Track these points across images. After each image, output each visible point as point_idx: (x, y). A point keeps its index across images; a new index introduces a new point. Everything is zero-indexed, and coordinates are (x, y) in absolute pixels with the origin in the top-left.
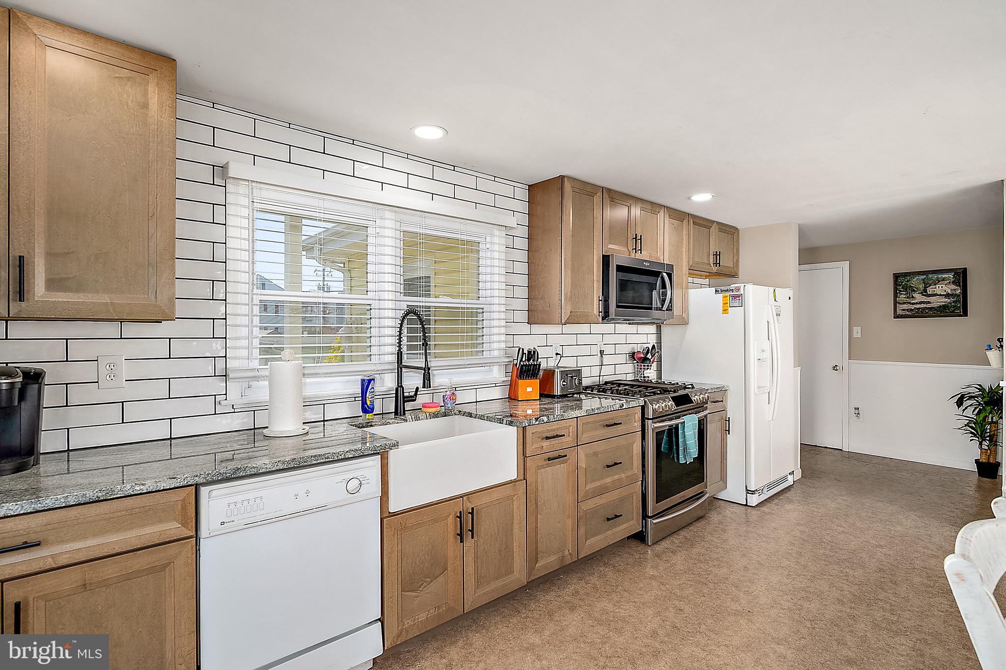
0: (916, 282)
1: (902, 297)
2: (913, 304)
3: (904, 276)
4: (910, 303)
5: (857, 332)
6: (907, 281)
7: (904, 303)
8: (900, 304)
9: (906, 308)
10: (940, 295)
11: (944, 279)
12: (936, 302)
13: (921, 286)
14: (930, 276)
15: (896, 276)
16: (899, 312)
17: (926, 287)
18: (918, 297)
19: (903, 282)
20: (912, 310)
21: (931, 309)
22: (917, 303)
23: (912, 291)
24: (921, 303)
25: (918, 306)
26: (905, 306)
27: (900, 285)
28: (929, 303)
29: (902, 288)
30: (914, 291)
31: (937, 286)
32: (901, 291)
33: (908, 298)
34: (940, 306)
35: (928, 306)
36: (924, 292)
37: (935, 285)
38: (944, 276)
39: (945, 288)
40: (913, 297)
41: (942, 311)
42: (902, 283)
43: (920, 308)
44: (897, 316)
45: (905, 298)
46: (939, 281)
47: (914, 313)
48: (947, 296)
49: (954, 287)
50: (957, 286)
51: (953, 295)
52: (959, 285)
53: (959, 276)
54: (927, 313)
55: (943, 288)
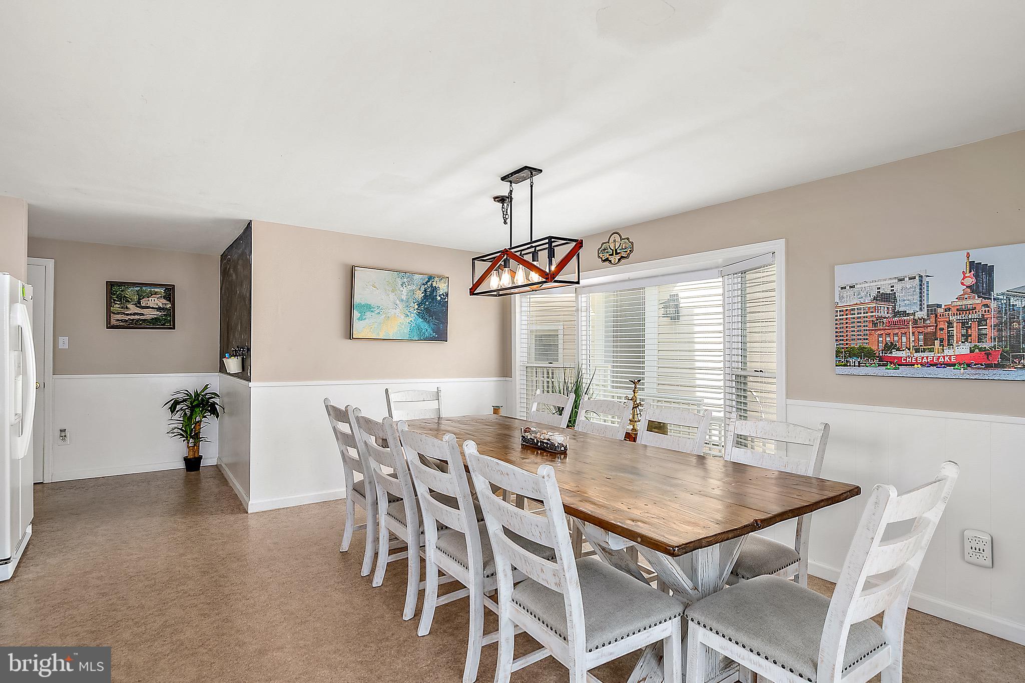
0: (130, 292)
1: (116, 307)
2: (127, 315)
3: (119, 286)
4: (124, 313)
5: (64, 342)
6: (122, 291)
7: (118, 313)
8: (114, 313)
9: (120, 319)
10: (153, 308)
11: (156, 293)
12: (150, 314)
13: (136, 298)
14: (144, 288)
15: (111, 285)
16: (113, 322)
17: (139, 299)
18: (133, 308)
19: (117, 292)
20: (126, 321)
21: (144, 320)
22: (131, 315)
23: (126, 301)
24: (135, 314)
25: (132, 317)
26: (119, 317)
27: (114, 295)
28: (142, 314)
29: (116, 298)
30: (128, 301)
31: (150, 299)
32: (115, 300)
33: (122, 308)
34: (153, 319)
35: (142, 317)
36: (138, 304)
37: (148, 297)
38: (156, 290)
39: (157, 301)
40: (127, 308)
41: (154, 324)
42: (115, 291)
43: (133, 320)
44: (110, 326)
45: (120, 308)
46: (152, 294)
47: (129, 324)
48: (159, 309)
49: (165, 301)
50: (168, 301)
51: (163, 309)
52: (170, 300)
53: (170, 292)
54: (141, 324)
55: (155, 301)
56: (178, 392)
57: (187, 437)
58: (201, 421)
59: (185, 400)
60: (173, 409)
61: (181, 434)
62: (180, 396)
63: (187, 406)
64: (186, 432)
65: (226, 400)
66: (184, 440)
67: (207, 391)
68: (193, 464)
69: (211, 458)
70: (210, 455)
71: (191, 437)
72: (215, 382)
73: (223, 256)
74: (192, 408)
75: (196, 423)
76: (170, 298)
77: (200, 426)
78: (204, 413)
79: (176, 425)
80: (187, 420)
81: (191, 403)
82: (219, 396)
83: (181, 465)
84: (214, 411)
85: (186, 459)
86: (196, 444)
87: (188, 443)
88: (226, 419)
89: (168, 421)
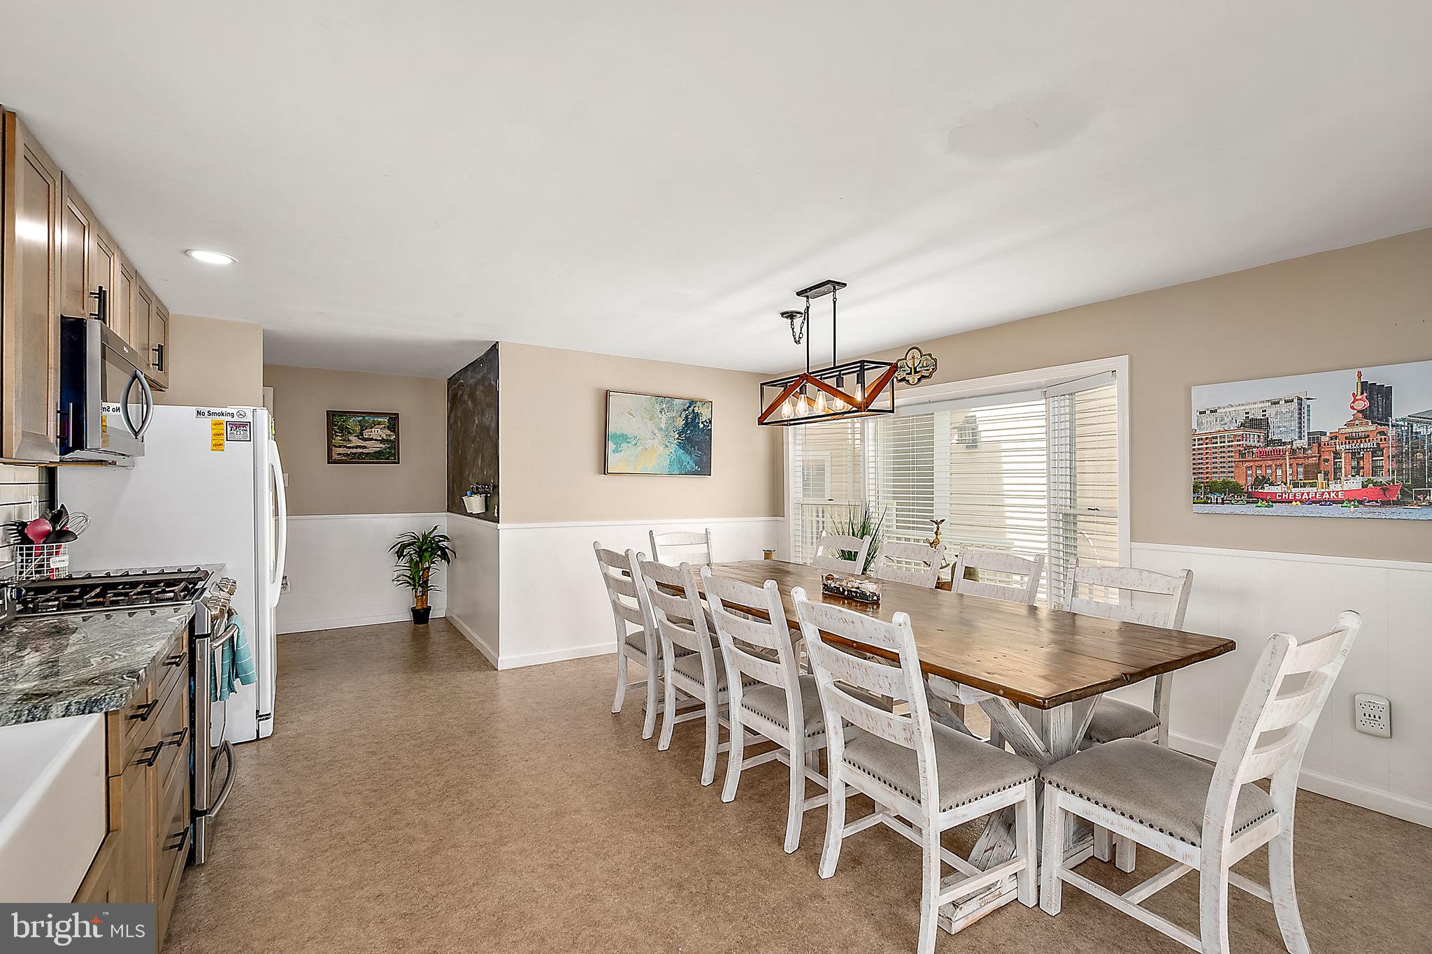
0: (352, 423)
1: (338, 439)
2: (349, 448)
3: (340, 416)
4: (346, 446)
6: (343, 422)
7: (340, 447)
8: (336, 447)
9: (341, 452)
10: (376, 440)
11: (379, 423)
12: (373, 447)
13: (358, 429)
14: (367, 418)
15: (331, 415)
16: (335, 457)
17: (362, 430)
18: (355, 441)
19: (338, 422)
20: (348, 455)
21: (367, 454)
22: (353, 448)
23: (348, 433)
24: (357, 447)
25: (354, 451)
26: (341, 450)
27: (336, 426)
28: (365, 447)
29: (338, 429)
30: (350, 433)
31: (373, 430)
32: (336, 432)
33: (344, 440)
34: (376, 452)
35: (365, 451)
36: (360, 436)
37: (371, 428)
38: (379, 420)
39: (380, 432)
40: (349, 440)
41: (378, 457)
42: (336, 422)
43: (355, 453)
44: (331, 460)
45: (341, 440)
46: (375, 424)
47: (351, 459)
48: (383, 441)
49: (389, 432)
50: (392, 432)
51: (387, 441)
52: (394, 431)
53: (393, 422)
54: (363, 459)
55: (378, 432)
56: (403, 535)
57: (415, 585)
58: (430, 567)
59: (413, 544)
60: (400, 554)
61: (408, 582)
62: (406, 539)
63: (414, 550)
64: (413, 579)
65: (457, 543)
66: (413, 589)
67: (435, 533)
68: (421, 615)
69: (438, 609)
70: (439, 606)
71: (420, 585)
72: (442, 523)
73: (451, 381)
74: (421, 553)
75: (424, 570)
76: (394, 429)
77: (428, 572)
78: (433, 558)
79: (401, 572)
80: (414, 565)
81: (420, 548)
82: (448, 539)
83: (408, 617)
84: (444, 556)
85: (414, 610)
86: (424, 593)
87: (416, 592)
88: (458, 564)
89: (391, 568)
